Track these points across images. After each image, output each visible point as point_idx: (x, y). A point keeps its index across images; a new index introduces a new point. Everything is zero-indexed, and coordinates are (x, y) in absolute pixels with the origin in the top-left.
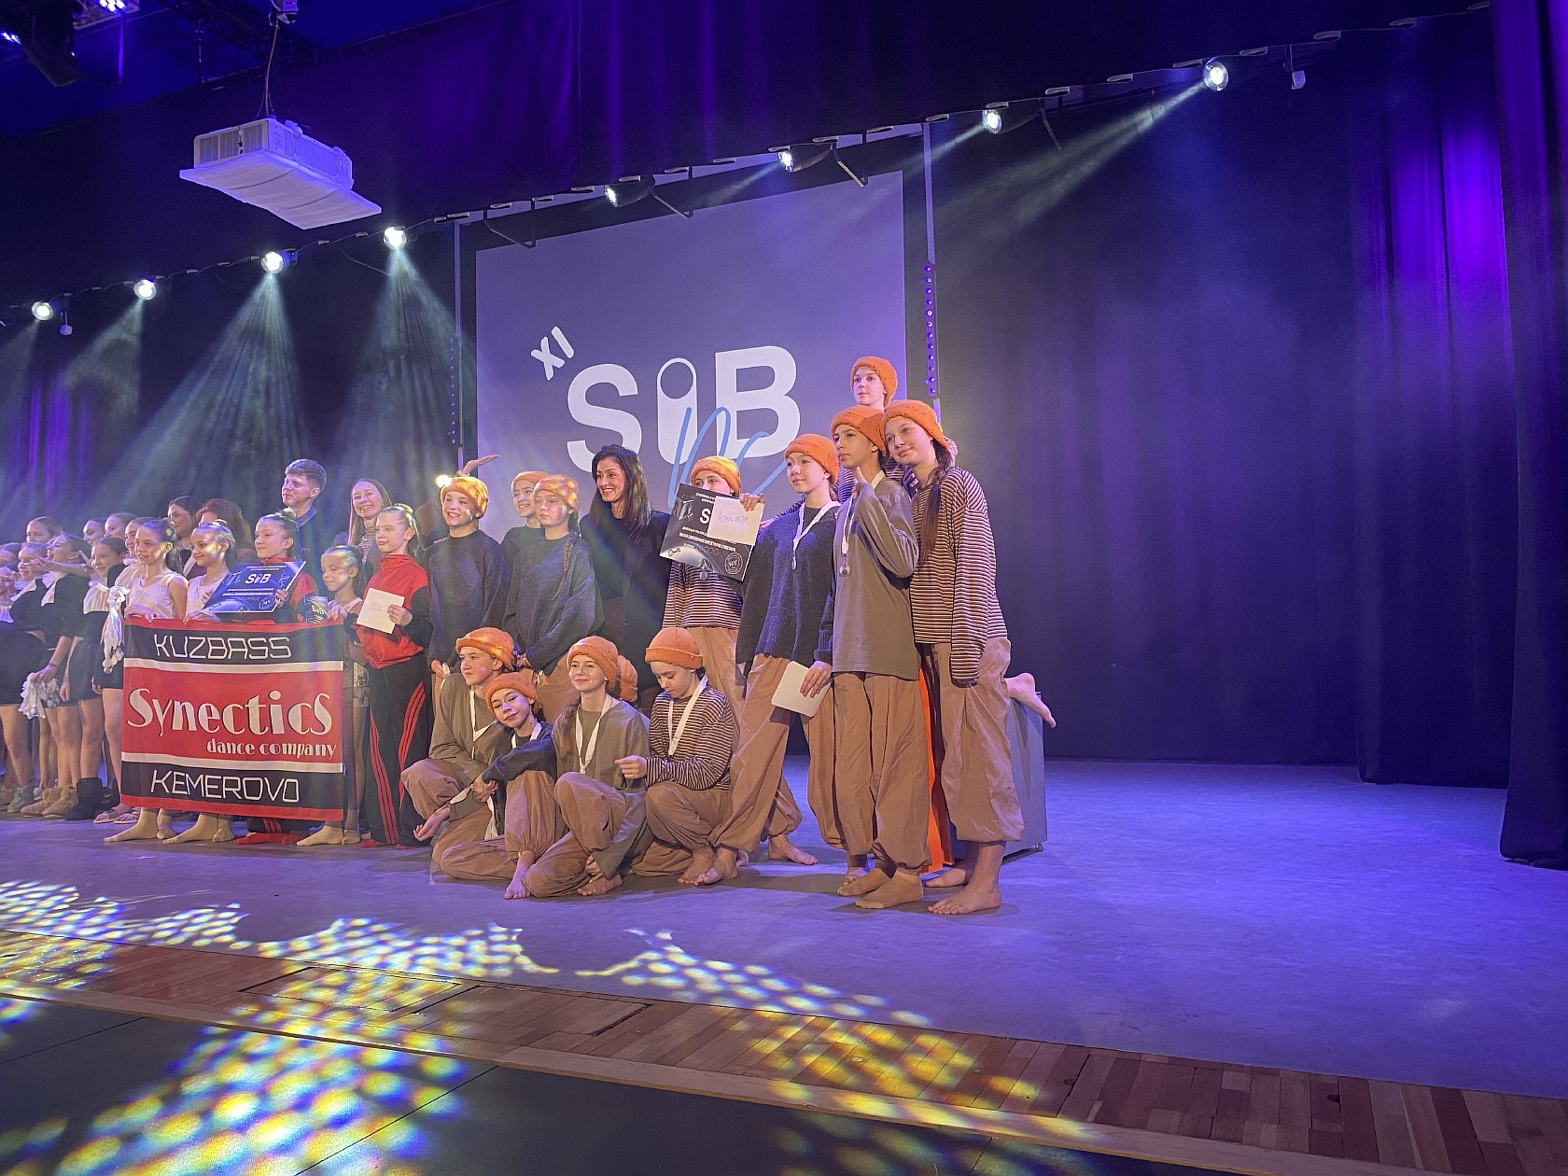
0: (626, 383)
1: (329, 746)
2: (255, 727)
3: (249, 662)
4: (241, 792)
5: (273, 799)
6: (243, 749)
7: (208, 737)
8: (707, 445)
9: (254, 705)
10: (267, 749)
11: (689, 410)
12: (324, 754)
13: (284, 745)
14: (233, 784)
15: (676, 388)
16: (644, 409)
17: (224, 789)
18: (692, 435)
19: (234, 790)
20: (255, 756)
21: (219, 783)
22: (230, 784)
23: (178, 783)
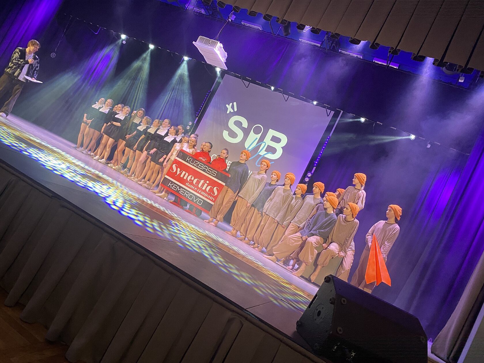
0: (245, 124)
1: (214, 199)
2: (200, 186)
3: (206, 172)
4: (188, 196)
5: (194, 201)
6: (194, 188)
7: (188, 182)
8: (257, 148)
9: (202, 181)
10: (199, 191)
11: (257, 138)
12: (212, 199)
13: (202, 192)
14: (188, 194)
15: (256, 132)
16: (246, 132)
17: (185, 194)
18: (254, 145)
19: (187, 195)
20: (196, 191)
21: (185, 192)
22: (187, 193)
23: (174, 187)
